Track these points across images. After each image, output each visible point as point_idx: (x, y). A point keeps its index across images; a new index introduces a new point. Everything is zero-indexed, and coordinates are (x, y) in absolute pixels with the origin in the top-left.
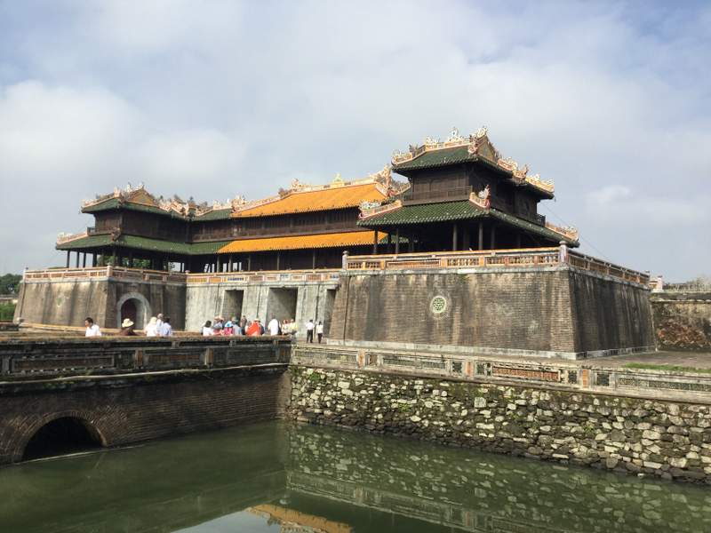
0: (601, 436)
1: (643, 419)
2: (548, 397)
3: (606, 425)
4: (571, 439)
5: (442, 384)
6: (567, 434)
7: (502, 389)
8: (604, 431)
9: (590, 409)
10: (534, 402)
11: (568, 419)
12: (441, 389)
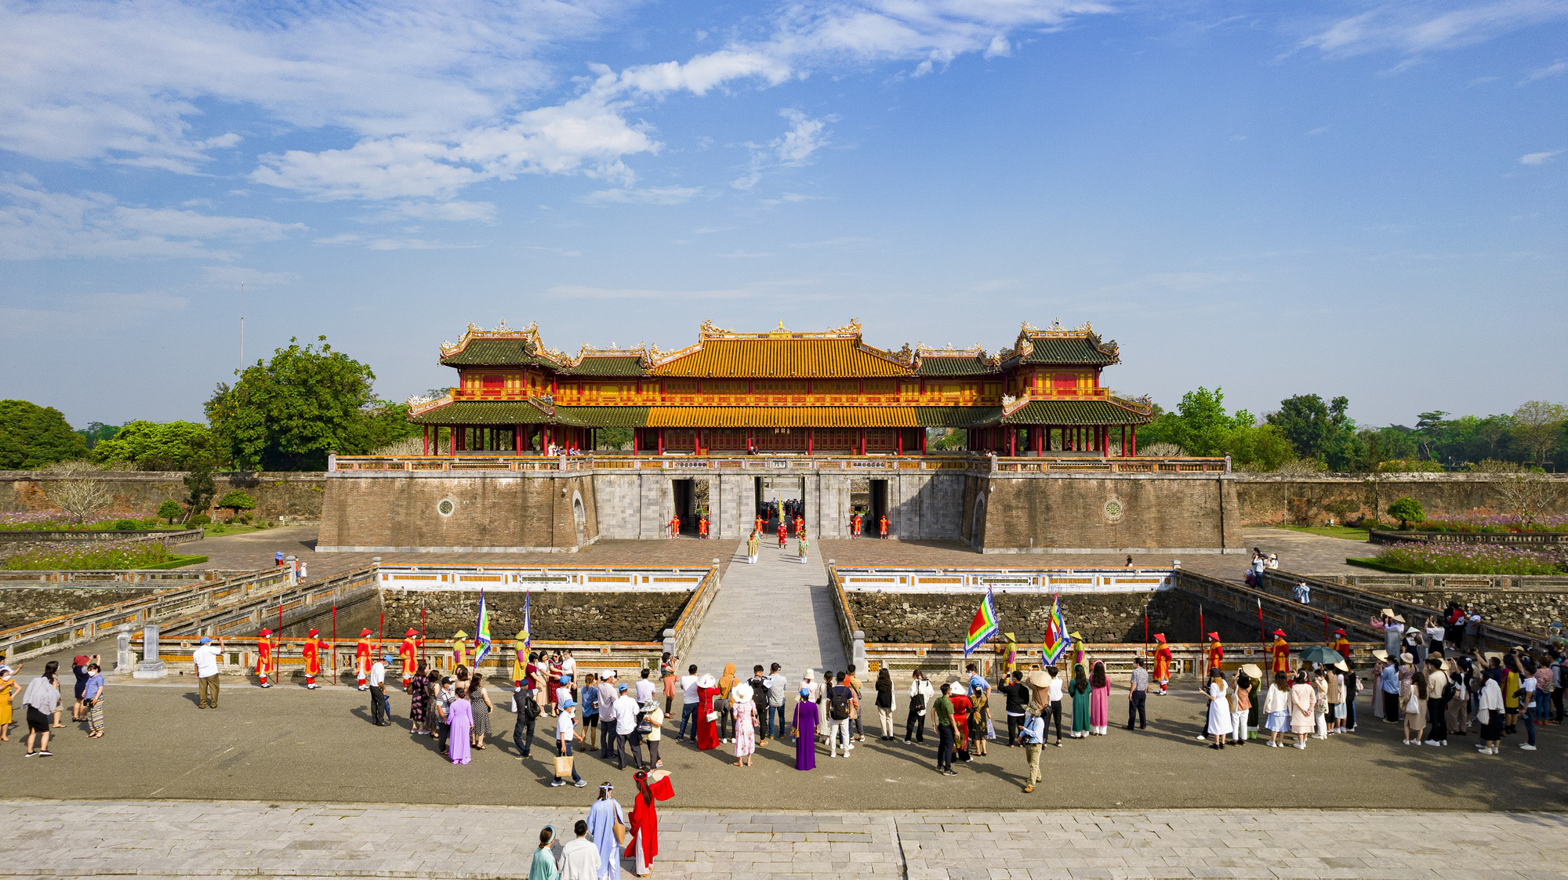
0: (1528, 616)
1: (1548, 605)
2: (1491, 596)
3: (1528, 610)
4: (1511, 620)
5: (1418, 595)
6: (1509, 617)
7: (1460, 594)
8: (1528, 613)
9: (1518, 601)
10: (1483, 601)
11: (1505, 608)
12: (1418, 598)
